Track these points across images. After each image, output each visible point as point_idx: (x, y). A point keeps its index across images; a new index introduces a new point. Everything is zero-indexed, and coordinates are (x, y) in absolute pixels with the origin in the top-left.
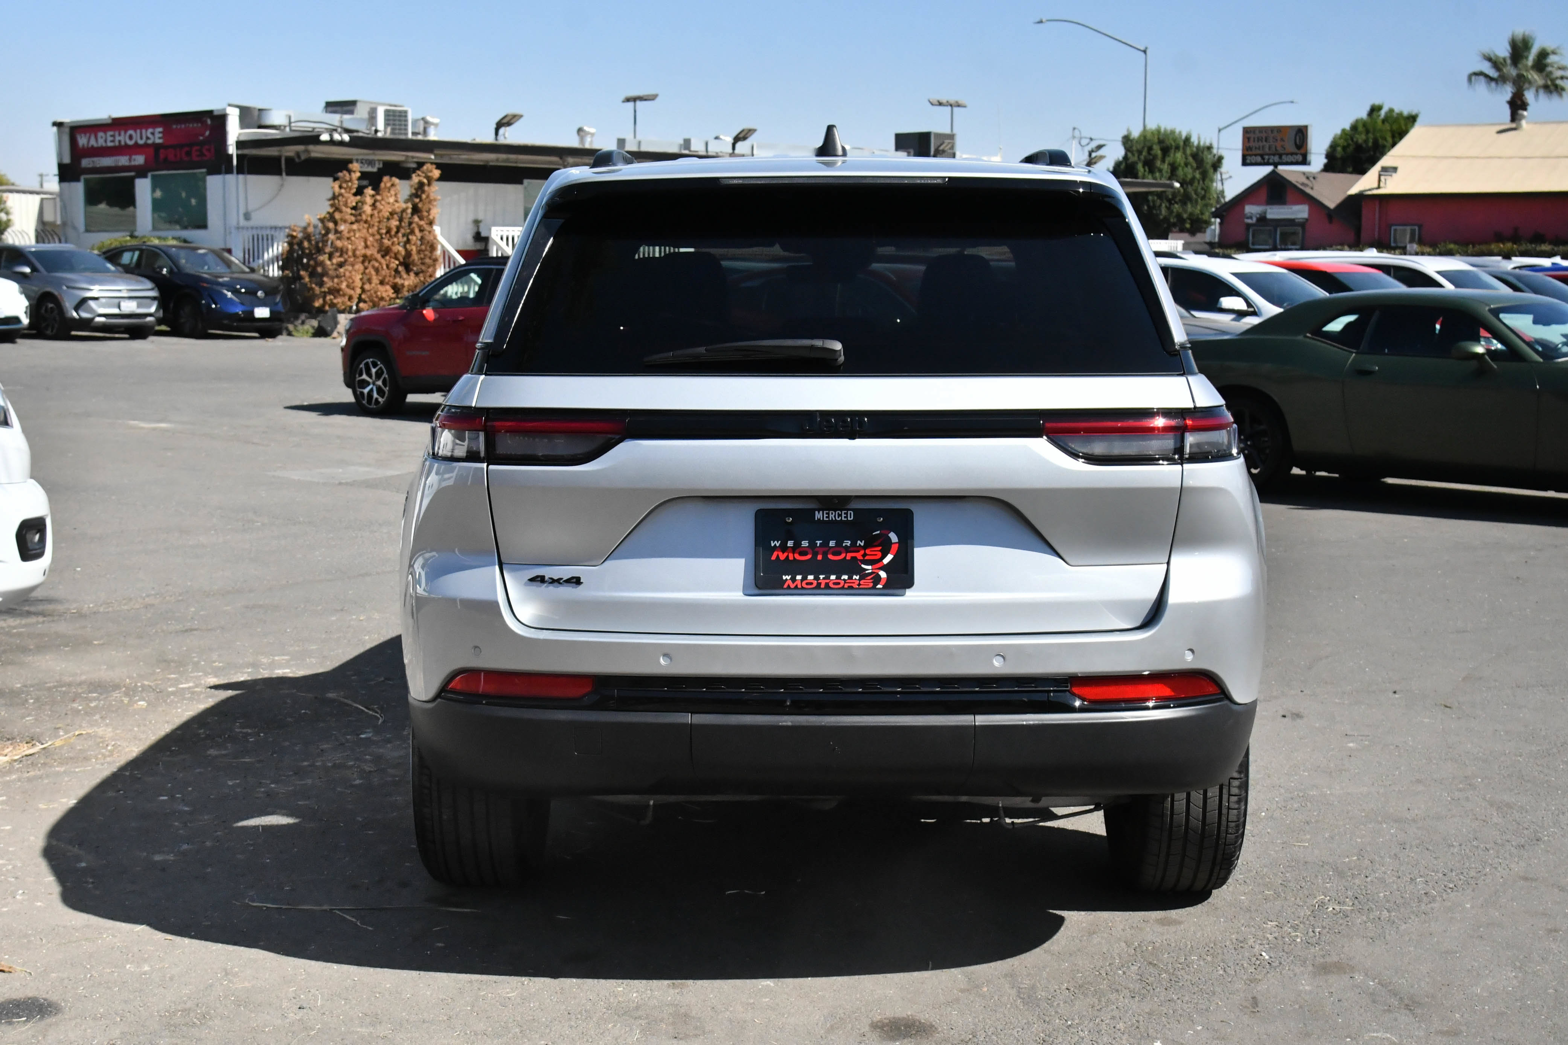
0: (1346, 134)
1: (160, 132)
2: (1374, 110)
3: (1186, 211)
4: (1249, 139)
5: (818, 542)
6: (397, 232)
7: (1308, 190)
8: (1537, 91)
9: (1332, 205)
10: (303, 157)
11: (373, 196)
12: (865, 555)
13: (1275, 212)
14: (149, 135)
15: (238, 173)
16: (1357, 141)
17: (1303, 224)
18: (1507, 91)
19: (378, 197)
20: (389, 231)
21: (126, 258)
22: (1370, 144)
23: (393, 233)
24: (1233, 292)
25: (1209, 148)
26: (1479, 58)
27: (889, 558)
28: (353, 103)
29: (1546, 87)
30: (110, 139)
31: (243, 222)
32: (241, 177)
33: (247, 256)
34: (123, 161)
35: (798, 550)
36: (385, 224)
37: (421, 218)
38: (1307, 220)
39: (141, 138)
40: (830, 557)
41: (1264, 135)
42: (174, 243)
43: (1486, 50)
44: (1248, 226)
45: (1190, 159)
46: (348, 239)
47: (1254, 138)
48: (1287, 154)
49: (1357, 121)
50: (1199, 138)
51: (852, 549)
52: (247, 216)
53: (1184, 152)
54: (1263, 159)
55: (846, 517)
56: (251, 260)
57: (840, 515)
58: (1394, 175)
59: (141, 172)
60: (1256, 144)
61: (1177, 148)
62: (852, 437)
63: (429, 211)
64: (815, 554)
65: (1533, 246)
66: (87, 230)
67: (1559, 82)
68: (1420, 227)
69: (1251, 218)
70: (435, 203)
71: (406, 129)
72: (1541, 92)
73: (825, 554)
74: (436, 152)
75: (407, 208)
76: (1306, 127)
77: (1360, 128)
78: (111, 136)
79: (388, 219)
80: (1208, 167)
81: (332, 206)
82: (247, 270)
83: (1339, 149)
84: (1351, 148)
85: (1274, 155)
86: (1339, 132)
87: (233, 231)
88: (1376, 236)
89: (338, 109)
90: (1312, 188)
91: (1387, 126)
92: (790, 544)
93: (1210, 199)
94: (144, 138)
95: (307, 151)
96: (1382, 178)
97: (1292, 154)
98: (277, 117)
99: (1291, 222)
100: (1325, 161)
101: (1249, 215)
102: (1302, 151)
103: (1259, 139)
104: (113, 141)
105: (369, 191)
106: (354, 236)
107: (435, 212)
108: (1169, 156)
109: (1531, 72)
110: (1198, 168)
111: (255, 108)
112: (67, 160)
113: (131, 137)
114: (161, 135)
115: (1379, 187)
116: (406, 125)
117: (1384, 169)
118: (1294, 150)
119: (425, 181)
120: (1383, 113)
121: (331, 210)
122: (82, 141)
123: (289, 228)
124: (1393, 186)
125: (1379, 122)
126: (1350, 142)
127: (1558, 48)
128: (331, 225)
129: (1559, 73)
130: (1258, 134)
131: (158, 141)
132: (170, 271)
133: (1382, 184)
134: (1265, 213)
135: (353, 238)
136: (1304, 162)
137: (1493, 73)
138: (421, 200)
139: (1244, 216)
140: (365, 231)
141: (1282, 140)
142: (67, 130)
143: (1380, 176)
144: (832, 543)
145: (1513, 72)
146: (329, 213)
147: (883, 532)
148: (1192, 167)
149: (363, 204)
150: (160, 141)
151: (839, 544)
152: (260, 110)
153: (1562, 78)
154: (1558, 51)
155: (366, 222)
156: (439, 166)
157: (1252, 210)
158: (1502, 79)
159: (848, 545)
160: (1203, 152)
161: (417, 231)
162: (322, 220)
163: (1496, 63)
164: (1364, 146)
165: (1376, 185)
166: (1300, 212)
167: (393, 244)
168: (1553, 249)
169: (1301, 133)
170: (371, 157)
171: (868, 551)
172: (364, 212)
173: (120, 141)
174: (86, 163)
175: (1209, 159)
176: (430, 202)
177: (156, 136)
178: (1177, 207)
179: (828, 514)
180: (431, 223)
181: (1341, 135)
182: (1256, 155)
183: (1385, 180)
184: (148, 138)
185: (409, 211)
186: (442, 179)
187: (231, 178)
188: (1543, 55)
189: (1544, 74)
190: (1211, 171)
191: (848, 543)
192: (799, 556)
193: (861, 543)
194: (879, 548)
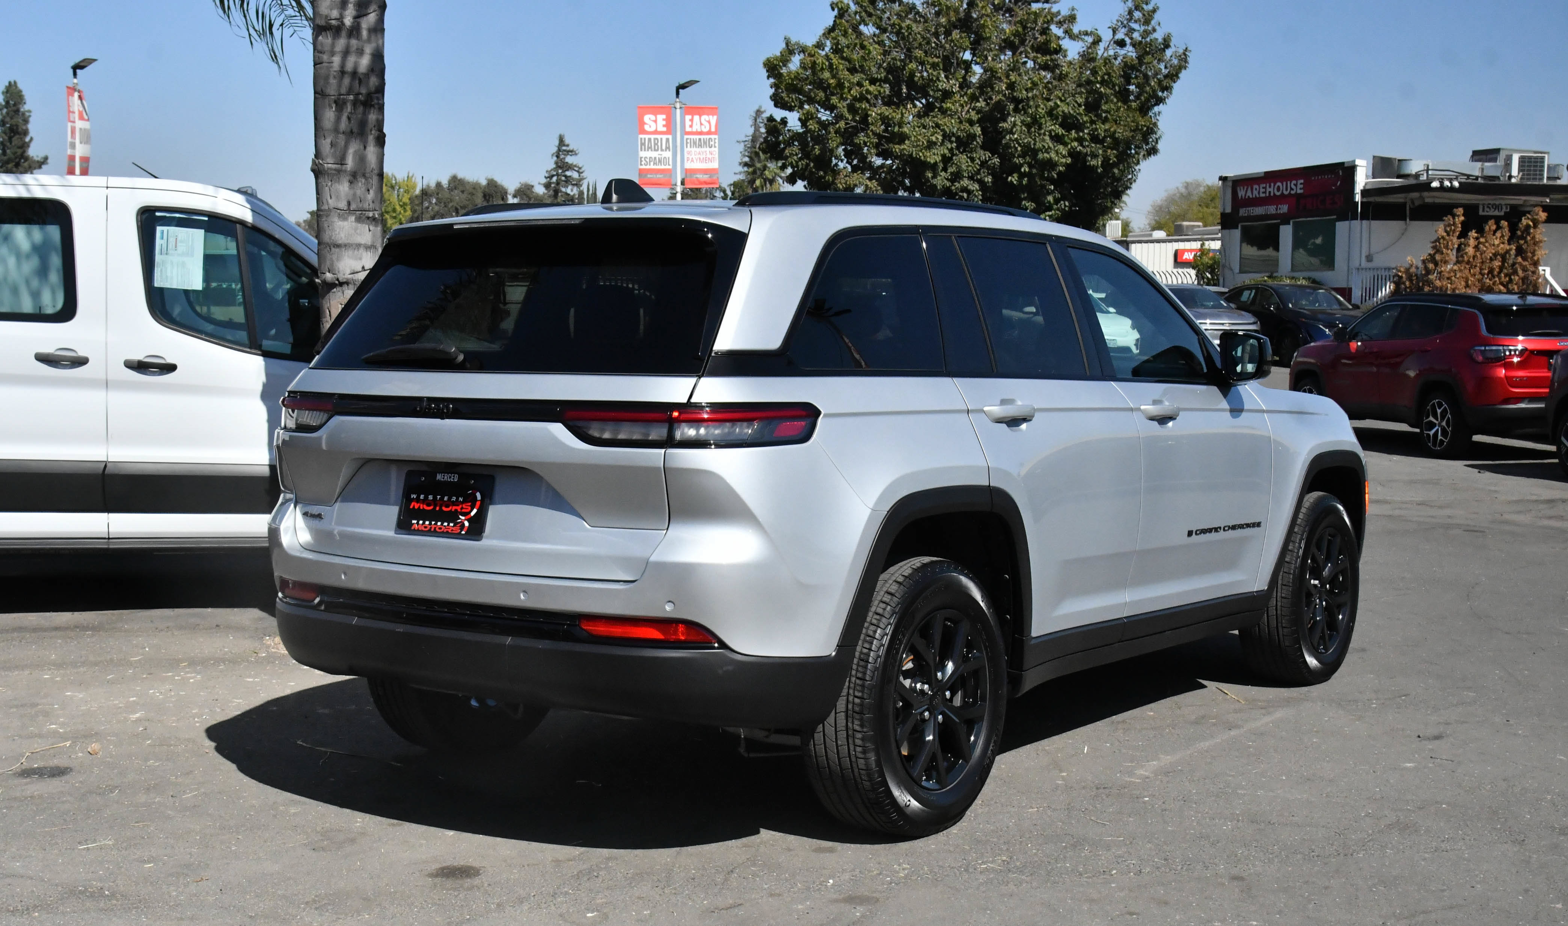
1: (1301, 184)
5: (438, 497)
6: (1500, 273)
10: (1417, 203)
11: (1477, 238)
12: (462, 508)
14: (1293, 187)
15: (1362, 219)
19: (1482, 240)
20: (1491, 271)
21: (1246, 296)
23: (1496, 273)
27: (474, 511)
28: (1497, 151)
30: (1262, 190)
31: (1364, 264)
32: (1364, 222)
33: (1364, 294)
34: (1272, 209)
35: (424, 502)
36: (1488, 265)
37: (1524, 259)
39: (1287, 190)
40: (444, 509)
42: (1304, 282)
46: (1448, 278)
51: (457, 503)
52: (1369, 258)
55: (457, 479)
56: (1367, 298)
57: (450, 477)
59: (1285, 219)
62: (442, 418)
63: (1533, 253)
64: (435, 506)
66: (1241, 272)
70: (1541, 245)
71: (1542, 175)
73: (441, 506)
74: (1552, 196)
75: (1511, 249)
78: (1263, 188)
79: (1491, 259)
81: (1434, 248)
82: (1350, 307)
87: (1354, 272)
89: (1484, 157)
92: (422, 497)
94: (1289, 189)
95: (1421, 197)
98: (1415, 167)
104: (1265, 192)
105: (1473, 234)
106: (1455, 276)
107: (1540, 253)
111: (1395, 159)
112: (1228, 210)
113: (1278, 189)
114: (1302, 186)
116: (1543, 171)
119: (1531, 223)
121: (1432, 252)
122: (1241, 193)
123: (1396, 268)
128: (1431, 266)
131: (1299, 191)
132: (1277, 308)
135: (1453, 278)
138: (1526, 242)
140: (1467, 271)
142: (1230, 184)
144: (446, 498)
146: (1430, 255)
147: (473, 491)
149: (1465, 246)
150: (1302, 191)
151: (449, 499)
152: (1399, 160)
155: (1468, 262)
156: (1545, 208)
161: (1520, 272)
162: (1424, 262)
167: (1494, 284)
170: (1497, 203)
171: (462, 506)
172: (1466, 253)
173: (1270, 192)
174: (1243, 212)
176: (1536, 243)
177: (1297, 187)
179: (444, 475)
180: (1536, 264)
184: (1292, 189)
185: (1513, 252)
186: (1548, 221)
187: (1356, 224)
191: (454, 499)
192: (425, 506)
193: (461, 499)
194: (470, 504)
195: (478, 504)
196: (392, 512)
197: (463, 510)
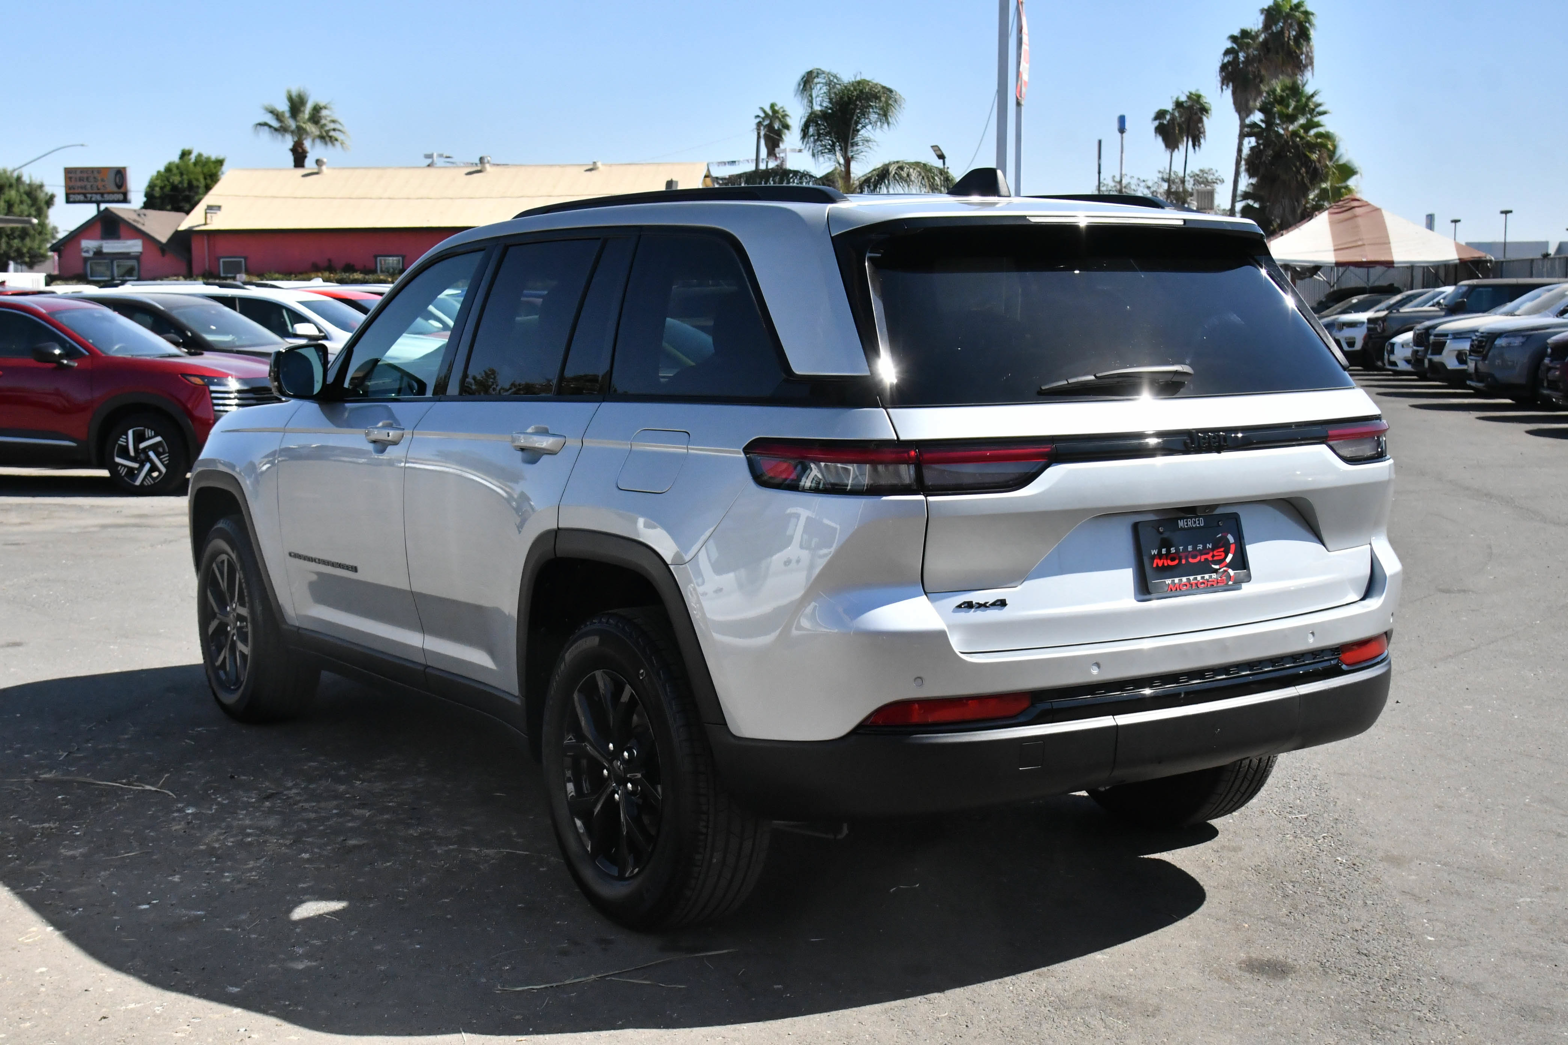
0: (161, 175)
2: (185, 154)
3: (24, 245)
4: (70, 178)
5: (1181, 548)
7: (140, 226)
8: (313, 140)
9: (164, 239)
12: (1213, 556)
13: (111, 247)
16: (173, 182)
17: (137, 258)
18: (289, 141)
22: (185, 185)
24: (303, 319)
25: (41, 186)
26: (263, 111)
27: (1230, 556)
29: (322, 137)
35: (1169, 557)
38: (141, 253)
40: (1191, 560)
41: (85, 175)
43: (267, 103)
44: (86, 260)
45: (25, 197)
47: (76, 178)
48: (109, 193)
49: (170, 164)
50: (30, 177)
51: (1205, 551)
53: (18, 191)
54: (86, 197)
55: (1199, 524)
57: (1195, 522)
58: (219, 212)
60: (79, 184)
61: (11, 186)
62: (1219, 451)
64: (1181, 560)
65: (347, 274)
67: (332, 133)
68: (246, 258)
69: (87, 251)
72: (318, 142)
73: (1187, 558)
76: (124, 168)
77: (175, 170)
80: (43, 204)
83: (157, 189)
84: (168, 189)
85: (96, 193)
86: (155, 174)
88: (207, 267)
90: (143, 225)
91: (198, 169)
92: (1164, 551)
93: (46, 234)
96: (209, 215)
97: (113, 193)
99: (126, 256)
100: (144, 199)
101: (85, 250)
102: (122, 190)
103: (81, 179)
108: (4, 194)
109: (309, 124)
110: (32, 205)
115: (205, 224)
117: (210, 208)
118: (115, 189)
120: (193, 157)
124: (218, 223)
125: (191, 166)
126: (166, 182)
127: (329, 103)
129: (332, 126)
130: (79, 175)
133: (208, 221)
134: (101, 247)
136: (125, 200)
137: (275, 124)
139: (81, 250)
141: (103, 180)
143: (206, 213)
144: (1190, 548)
145: (292, 124)
147: (1224, 534)
148: (28, 205)
151: (1195, 548)
153: (334, 130)
154: (328, 106)
157: (89, 245)
158: (283, 130)
159: (1201, 548)
160: (36, 190)
163: (278, 116)
164: (180, 186)
165: (203, 222)
166: (135, 246)
168: (365, 278)
169: (120, 174)
171: (1215, 553)
175: (41, 196)
178: (16, 243)
179: (1187, 521)
181: (157, 176)
182: (79, 194)
183: (212, 217)
188: (317, 109)
189: (319, 125)
190: (45, 207)
191: (1200, 547)
192: (1169, 562)
193: (1209, 546)
194: (1222, 549)
195: (1233, 547)
196: (1126, 576)
197: (1215, 558)
